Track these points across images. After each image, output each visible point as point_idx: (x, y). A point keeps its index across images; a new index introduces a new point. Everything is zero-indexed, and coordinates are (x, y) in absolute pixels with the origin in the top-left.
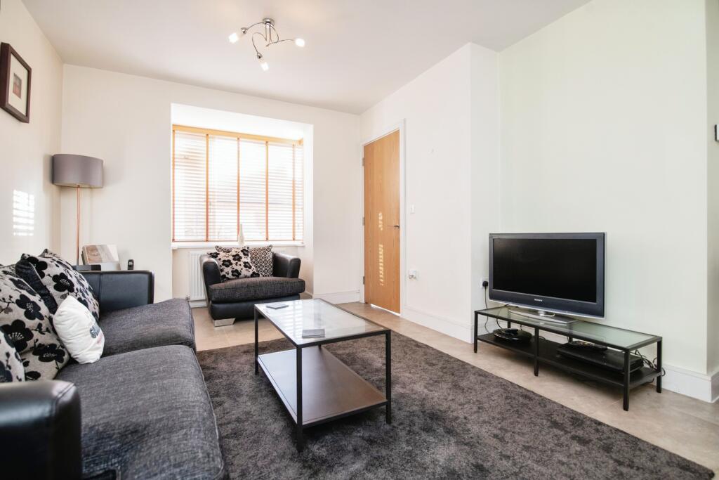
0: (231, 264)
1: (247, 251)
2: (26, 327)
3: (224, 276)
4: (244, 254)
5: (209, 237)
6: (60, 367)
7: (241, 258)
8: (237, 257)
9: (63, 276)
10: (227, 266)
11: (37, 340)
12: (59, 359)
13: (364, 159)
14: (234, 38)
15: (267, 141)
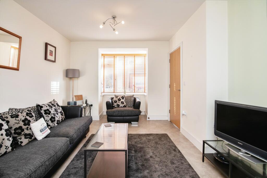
0: (117, 102)
1: (124, 97)
2: (23, 128)
3: (114, 106)
4: (122, 98)
5: (115, 91)
6: (30, 141)
7: (121, 100)
8: (119, 100)
9: (48, 110)
10: (115, 103)
11: (25, 132)
12: (31, 138)
13: (170, 60)
14: (101, 27)
15: (134, 55)
